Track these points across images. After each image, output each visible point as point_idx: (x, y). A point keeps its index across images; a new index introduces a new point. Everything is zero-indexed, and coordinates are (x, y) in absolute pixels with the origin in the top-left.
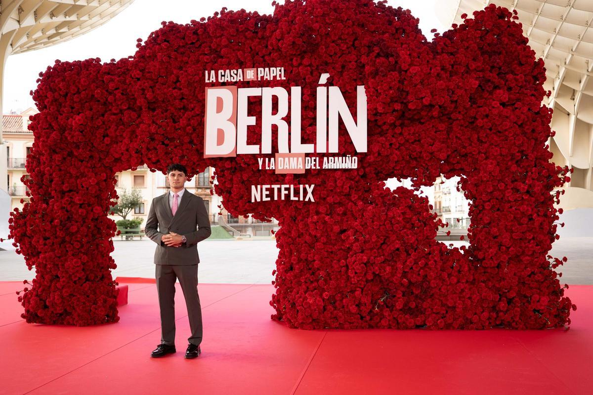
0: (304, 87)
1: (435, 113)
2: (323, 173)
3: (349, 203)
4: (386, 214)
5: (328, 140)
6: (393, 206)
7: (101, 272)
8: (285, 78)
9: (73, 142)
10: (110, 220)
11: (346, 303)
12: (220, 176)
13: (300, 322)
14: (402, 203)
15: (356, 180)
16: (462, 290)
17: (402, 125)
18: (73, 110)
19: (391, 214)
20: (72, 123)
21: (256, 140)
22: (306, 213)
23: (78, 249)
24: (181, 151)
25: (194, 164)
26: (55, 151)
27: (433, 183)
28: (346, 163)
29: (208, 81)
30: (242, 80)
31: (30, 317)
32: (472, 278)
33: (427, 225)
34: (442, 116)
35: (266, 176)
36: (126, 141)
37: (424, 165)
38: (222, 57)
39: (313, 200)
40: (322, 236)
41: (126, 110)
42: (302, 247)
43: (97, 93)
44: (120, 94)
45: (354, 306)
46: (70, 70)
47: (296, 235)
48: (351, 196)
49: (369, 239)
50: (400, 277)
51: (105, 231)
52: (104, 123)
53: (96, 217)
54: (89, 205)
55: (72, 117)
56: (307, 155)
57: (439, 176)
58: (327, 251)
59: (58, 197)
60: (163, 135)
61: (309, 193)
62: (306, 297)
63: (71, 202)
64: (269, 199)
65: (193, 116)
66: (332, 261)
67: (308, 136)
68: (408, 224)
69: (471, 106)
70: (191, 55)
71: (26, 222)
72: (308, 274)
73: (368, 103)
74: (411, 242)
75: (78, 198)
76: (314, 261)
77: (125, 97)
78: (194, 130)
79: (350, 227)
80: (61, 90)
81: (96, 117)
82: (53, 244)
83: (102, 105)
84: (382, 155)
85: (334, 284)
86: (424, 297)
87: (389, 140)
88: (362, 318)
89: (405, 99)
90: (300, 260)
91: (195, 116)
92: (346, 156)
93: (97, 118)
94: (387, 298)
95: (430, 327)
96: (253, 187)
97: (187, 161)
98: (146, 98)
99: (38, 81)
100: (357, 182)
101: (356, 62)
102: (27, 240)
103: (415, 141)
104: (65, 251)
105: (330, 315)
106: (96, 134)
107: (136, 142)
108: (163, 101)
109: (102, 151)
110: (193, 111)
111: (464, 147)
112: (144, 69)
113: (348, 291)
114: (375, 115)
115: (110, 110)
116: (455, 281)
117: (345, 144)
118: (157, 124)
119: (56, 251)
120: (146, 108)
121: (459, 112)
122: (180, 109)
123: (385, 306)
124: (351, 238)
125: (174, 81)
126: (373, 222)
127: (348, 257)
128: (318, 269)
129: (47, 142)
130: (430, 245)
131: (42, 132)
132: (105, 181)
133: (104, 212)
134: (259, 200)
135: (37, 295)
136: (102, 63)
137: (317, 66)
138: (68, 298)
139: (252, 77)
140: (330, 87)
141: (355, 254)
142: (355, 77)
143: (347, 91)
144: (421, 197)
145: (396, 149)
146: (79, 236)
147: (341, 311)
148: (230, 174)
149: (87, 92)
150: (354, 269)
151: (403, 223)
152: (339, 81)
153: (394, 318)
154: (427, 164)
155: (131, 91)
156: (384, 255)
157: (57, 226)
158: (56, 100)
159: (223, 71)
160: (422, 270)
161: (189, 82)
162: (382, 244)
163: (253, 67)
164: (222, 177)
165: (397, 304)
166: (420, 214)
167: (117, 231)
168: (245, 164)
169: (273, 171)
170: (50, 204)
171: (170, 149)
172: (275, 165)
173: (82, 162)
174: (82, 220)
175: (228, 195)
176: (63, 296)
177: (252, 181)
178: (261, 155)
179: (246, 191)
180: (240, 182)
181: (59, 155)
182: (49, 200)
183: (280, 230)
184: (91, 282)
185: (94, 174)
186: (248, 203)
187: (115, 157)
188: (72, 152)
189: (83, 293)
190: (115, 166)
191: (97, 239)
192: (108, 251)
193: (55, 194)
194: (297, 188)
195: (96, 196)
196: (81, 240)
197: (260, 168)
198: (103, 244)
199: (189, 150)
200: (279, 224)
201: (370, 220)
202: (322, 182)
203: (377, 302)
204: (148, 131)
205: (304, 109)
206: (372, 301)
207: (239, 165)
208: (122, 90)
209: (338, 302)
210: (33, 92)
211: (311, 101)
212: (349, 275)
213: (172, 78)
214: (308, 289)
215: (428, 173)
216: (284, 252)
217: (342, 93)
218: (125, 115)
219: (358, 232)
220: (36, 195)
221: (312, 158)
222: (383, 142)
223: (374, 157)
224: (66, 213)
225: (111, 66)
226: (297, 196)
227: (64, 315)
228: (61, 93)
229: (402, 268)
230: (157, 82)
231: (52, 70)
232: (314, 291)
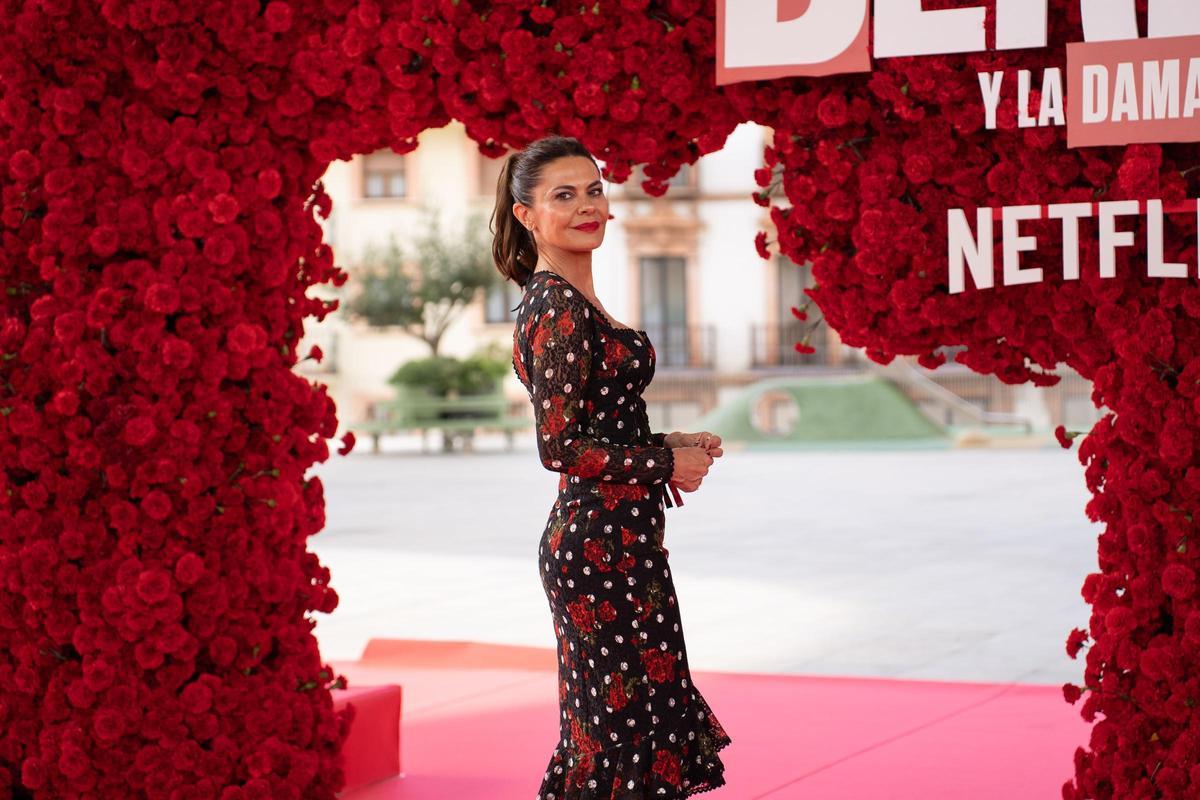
7: (265, 626)
9: (128, 27)
10: (301, 383)
12: (801, 171)
23: (165, 523)
24: (611, 57)
25: (676, 112)
26: (48, 73)
35: (1023, 157)
36: (361, 14)
51: (285, 433)
53: (243, 373)
54: (208, 320)
59: (69, 284)
63: (127, 306)
64: (1035, 275)
75: (154, 287)
82: (51, 500)
96: (956, 218)
97: (642, 101)
104: (105, 532)
107: (407, 18)
109: (255, 65)
119: (65, 535)
129: (11, 29)
132: (279, 202)
133: (280, 351)
134: (984, 280)
138: (119, 751)
146: (163, 462)
148: (844, 154)
157: (65, 419)
164: (807, 173)
167: (341, 432)
168: (916, 106)
169: (1057, 133)
170: (37, 318)
171: (559, 47)
172: (1065, 104)
173: (171, 120)
174: (178, 389)
175: (839, 258)
176: (93, 744)
177: (951, 189)
178: (993, 58)
179: (924, 236)
180: (891, 196)
181: (68, 92)
182: (33, 301)
183: (1104, 426)
184: (221, 676)
185: (225, 174)
186: (931, 294)
187: (317, 92)
188: (125, 75)
189: (186, 730)
190: (322, 133)
191: (245, 472)
192: (296, 530)
193: (57, 269)
194: (1182, 214)
195: (240, 278)
196: (177, 481)
197: (991, 123)
198: (273, 495)
199: (646, 45)
200: (1097, 399)
207: (887, 111)
216: (1124, 537)
224: (103, 357)
226: (1183, 255)
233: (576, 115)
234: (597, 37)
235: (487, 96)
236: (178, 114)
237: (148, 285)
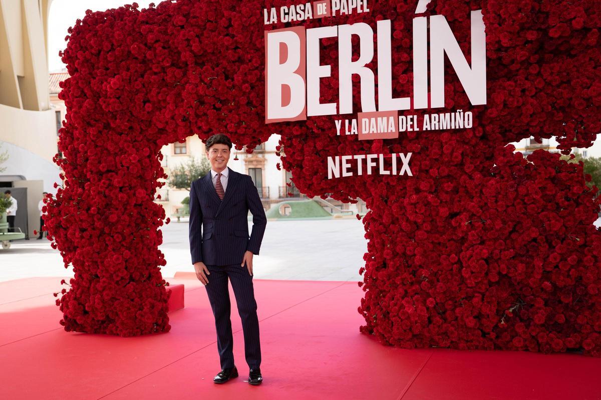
0: (395, 19)
1: (592, 40)
2: (425, 136)
3: (461, 175)
4: (516, 190)
5: (429, 90)
6: (527, 179)
7: (147, 269)
8: (368, 10)
9: (109, 111)
10: (156, 205)
11: (460, 313)
12: (289, 147)
13: (396, 338)
14: (540, 173)
15: (471, 143)
17: (540, 62)
18: (108, 71)
19: (523, 190)
20: (106, 88)
21: (332, 96)
22: (403, 192)
23: (120, 242)
24: (237, 116)
25: (255, 131)
26: (89, 124)
27: (592, 142)
28: (455, 121)
29: (268, 23)
30: (311, 18)
31: (69, 324)
33: (581, 204)
35: (347, 143)
36: (170, 106)
37: (576, 117)
39: (410, 174)
40: (424, 222)
41: (169, 67)
42: (397, 237)
43: (134, 48)
44: (161, 48)
45: (471, 318)
46: (102, 23)
47: (389, 220)
48: (465, 165)
49: (492, 226)
50: (540, 279)
51: (152, 218)
52: (143, 85)
53: (140, 202)
54: (131, 188)
55: (106, 80)
56: (401, 113)
58: (433, 242)
59: (94, 179)
60: (214, 96)
61: (404, 164)
62: (403, 305)
63: (109, 185)
64: (351, 174)
66: (440, 256)
67: (403, 87)
68: (550, 204)
71: (60, 211)
72: (405, 274)
73: (487, 35)
74: (555, 229)
75: (116, 180)
76: (415, 255)
77: (166, 50)
78: (253, 87)
79: (463, 209)
80: (92, 47)
81: (135, 78)
82: (90, 237)
83: (140, 63)
84: (509, 106)
85: (441, 287)
86: (577, 308)
87: (520, 84)
88: (484, 334)
89: (543, 23)
90: (395, 254)
91: (253, 70)
92: (455, 112)
93: (136, 80)
94: (520, 307)
95: (589, 352)
96: (330, 159)
97: (246, 128)
98: (191, 51)
99: (66, 39)
100: (473, 146)
102: (62, 232)
103: (562, 82)
104: (105, 245)
105: (437, 329)
106: (136, 100)
107: (182, 107)
108: (213, 53)
109: (142, 120)
110: (250, 63)
112: (189, 14)
113: (463, 296)
114: (499, 50)
115: (151, 69)
117: (455, 95)
118: (206, 84)
119: (94, 246)
120: (192, 64)
122: (234, 62)
123: (517, 318)
124: (463, 224)
125: (226, 26)
126: (496, 202)
127: (462, 251)
128: (420, 266)
129: (79, 112)
130: (586, 234)
131: (73, 101)
132: (149, 157)
133: (150, 196)
134: (337, 176)
135: (75, 299)
136: (139, 9)
138: (110, 302)
139: (325, 13)
140: (432, 17)
141: (472, 246)
143: (456, 20)
144: (571, 164)
145: (532, 97)
146: (119, 226)
147: (453, 325)
148: (300, 142)
149: (122, 48)
150: (470, 267)
151: (542, 202)
152: (444, 7)
153: (533, 337)
154: (581, 116)
155: (173, 43)
156: (514, 248)
157: (94, 215)
158: (87, 61)
159: (286, 8)
160: (573, 270)
161: (244, 25)
162: (511, 233)
165: (535, 317)
166: (570, 190)
167: (166, 218)
168: (319, 129)
169: (356, 136)
170: (86, 188)
171: (223, 114)
172: (358, 128)
173: (121, 135)
174: (123, 207)
175: (299, 170)
176: (103, 300)
177: (328, 151)
178: (338, 116)
179: (321, 164)
180: (312, 153)
181: (94, 128)
182: (85, 184)
183: (369, 214)
184: (136, 282)
185: (134, 149)
186: (324, 179)
187: (159, 127)
188: (109, 124)
189: (127, 296)
190: (160, 138)
191: (141, 229)
192: (155, 244)
193: (91, 175)
194: (388, 158)
195: (139, 177)
196: (123, 231)
197: (338, 134)
198: (148, 235)
199: (246, 113)
200: (367, 207)
201: (492, 198)
202: (422, 149)
203: (504, 313)
204: (195, 93)
205: (396, 50)
206: (498, 311)
207: (311, 131)
208: (163, 43)
209: (449, 312)
210: (63, 52)
211: (405, 38)
212: (463, 274)
213: (223, 22)
214: (406, 294)
215: (582, 128)
216: (374, 243)
217: (449, 23)
218: (168, 74)
219: (475, 215)
220: (71, 177)
221: (408, 116)
222: (512, 88)
223: (497, 111)
224: (103, 198)
225: (149, 12)
226: (389, 169)
227: (106, 323)
228: (93, 51)
229: (542, 266)
230: (205, 29)
231: (81, 24)
232: (414, 296)
233: (228, 132)
234: (233, 111)
235: (204, 127)
236: (122, 133)
237: (115, 179)
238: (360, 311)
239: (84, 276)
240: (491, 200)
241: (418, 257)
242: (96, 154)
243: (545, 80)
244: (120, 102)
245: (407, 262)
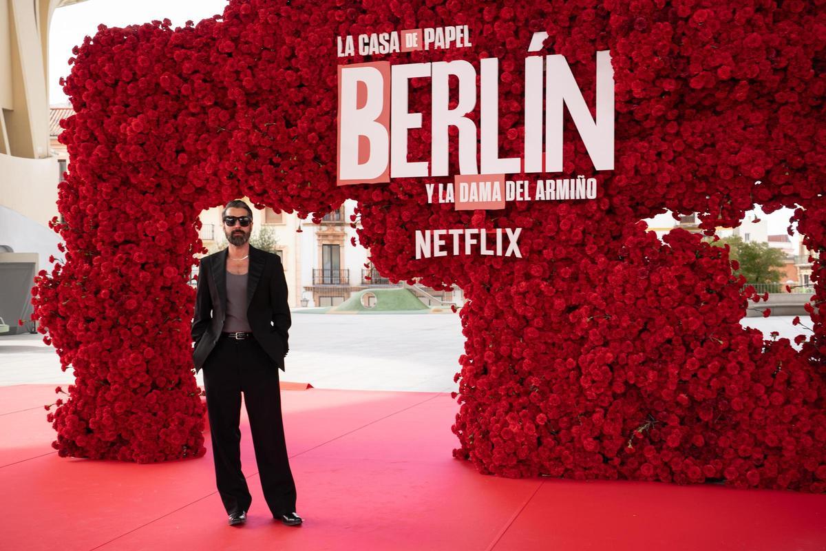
0: (503, 58)
1: (741, 94)
2: (537, 207)
3: (581, 259)
4: (648, 279)
5: (544, 150)
6: (660, 265)
7: (176, 373)
8: (470, 45)
9: (129, 162)
10: (191, 288)
11: (576, 433)
12: (367, 216)
13: (498, 463)
14: (677, 258)
15: (595, 218)
16: (794, 417)
17: (679, 119)
18: (128, 109)
19: (655, 279)
20: (126, 131)
21: (423, 153)
22: (509, 277)
23: (140, 337)
24: (300, 175)
25: (323, 195)
26: (100, 177)
27: (740, 221)
28: (575, 189)
29: (342, 55)
30: (398, 51)
31: (65, 447)
32: (815, 396)
33: (725, 297)
34: (758, 98)
35: (441, 213)
36: (212, 159)
37: (722, 189)
38: (364, 12)
39: (518, 255)
40: (535, 316)
41: (211, 106)
42: (501, 336)
43: (164, 80)
44: (201, 81)
45: (591, 439)
46: (120, 43)
47: (491, 314)
48: (586, 245)
49: (618, 323)
50: (675, 391)
51: (184, 306)
52: (177, 130)
53: (169, 285)
54: (157, 265)
55: (126, 121)
56: (509, 177)
57: (752, 208)
58: (546, 343)
59: (107, 252)
60: (271, 147)
61: (512, 242)
62: (506, 421)
63: (128, 260)
64: (444, 253)
65: (318, 115)
66: (554, 359)
67: (511, 145)
68: (688, 297)
69: (816, 75)
70: (313, 9)
71: (57, 294)
72: (510, 383)
73: (615, 83)
74: (694, 328)
75: (137, 254)
76: (523, 358)
77: (208, 85)
78: (321, 138)
79: (583, 301)
80: (106, 75)
81: (165, 120)
82: (100, 328)
83: (172, 100)
84: (642, 173)
85: (555, 399)
86: (719, 427)
87: (655, 146)
88: (606, 460)
89: (683, 71)
90: (498, 358)
91: (322, 115)
92: (576, 178)
93: (167, 122)
94: (651, 426)
95: (732, 482)
96: (418, 233)
98: (241, 87)
99: (70, 62)
100: (597, 222)
101: (595, 8)
102: (59, 322)
103: (706, 145)
104: (119, 340)
105: (547, 453)
106: (165, 149)
107: (229, 160)
108: (271, 91)
109: (174, 176)
110: (318, 107)
111: (801, 154)
112: (238, 38)
113: (580, 412)
114: (630, 101)
115: (187, 108)
116: (781, 399)
117: (576, 157)
118: (259, 130)
119: (104, 341)
120: (242, 104)
121: (792, 89)
122: (297, 104)
123: (647, 440)
124: (583, 320)
125: (287, 56)
126: (624, 292)
127: (581, 354)
128: (530, 373)
129: (87, 162)
130: (730, 335)
131: (79, 146)
132: (183, 224)
133: (183, 277)
135: (75, 412)
136: (173, 28)
137: (527, 20)
138: (123, 416)
139: (416, 45)
140: (548, 57)
141: (594, 348)
142: (593, 37)
143: (578, 62)
144: (715, 247)
145: (669, 162)
146: (140, 315)
147: (567, 449)
148: (381, 211)
149: (148, 78)
150: (591, 374)
151: (679, 294)
152: (565, 44)
153: (666, 464)
154: (727, 187)
155: (218, 75)
156: (644, 351)
157: (104, 300)
158: (100, 93)
159: (366, 36)
160: (714, 380)
161: (311, 56)
162: (641, 332)
163: (417, 28)
165: (668, 438)
166: (712, 279)
168: (405, 195)
169: (452, 205)
170: (95, 264)
171: (282, 171)
172: (454, 195)
173: (144, 194)
174: (145, 290)
175: (379, 247)
176: (115, 414)
177: (417, 223)
178: (430, 179)
179: (408, 239)
180: (397, 225)
181: (107, 184)
182: (94, 258)
183: (467, 305)
184: (160, 390)
185: (163, 214)
186: (411, 259)
187: (196, 186)
188: (128, 178)
189: (148, 409)
190: (198, 200)
191: (170, 319)
192: (187, 340)
193: (103, 247)
194: (492, 234)
195: (168, 251)
196: (144, 322)
197: (430, 201)
198: (179, 328)
199: (313, 171)
200: (466, 296)
201: (619, 288)
202: (534, 223)
203: (631, 434)
204: (246, 143)
205: (504, 96)
206: (623, 430)
207: (395, 197)
208: (204, 74)
209: (563, 431)
210: (65, 79)
211: (515, 82)
212: (582, 384)
213: (284, 51)
214: (511, 408)
215: (729, 203)
216: (472, 342)
217: (570, 65)
218: (209, 115)
219: (597, 309)
220: (73, 249)
221: (517, 182)
222: (645, 151)
223: (627, 178)
224: (119, 278)
225: (186, 33)
226: (492, 248)
227: (118, 444)
228: (108, 81)
229: (678, 374)
230: (259, 59)
231: (92, 43)
232: (521, 411)
233: (288, 195)
235: (257, 188)
236: (146, 192)
237: (135, 253)
238: (454, 430)
239: (89, 382)
240: (617, 290)
241: (526, 361)
242: (110, 219)
243: (684, 142)
244: (144, 150)
245: (513, 367)
